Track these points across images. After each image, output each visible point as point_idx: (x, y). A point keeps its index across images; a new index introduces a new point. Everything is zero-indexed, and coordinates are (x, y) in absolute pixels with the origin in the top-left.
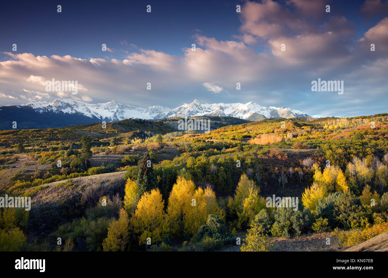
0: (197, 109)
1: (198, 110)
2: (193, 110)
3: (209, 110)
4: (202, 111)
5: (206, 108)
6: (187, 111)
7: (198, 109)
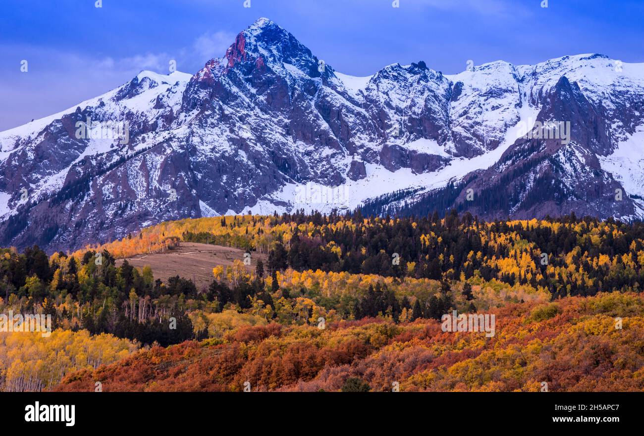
0: (276, 135)
1: (297, 147)
2: (227, 147)
3: (425, 146)
4: (344, 162)
5: (394, 118)
6: (159, 159)
7: (288, 130)
